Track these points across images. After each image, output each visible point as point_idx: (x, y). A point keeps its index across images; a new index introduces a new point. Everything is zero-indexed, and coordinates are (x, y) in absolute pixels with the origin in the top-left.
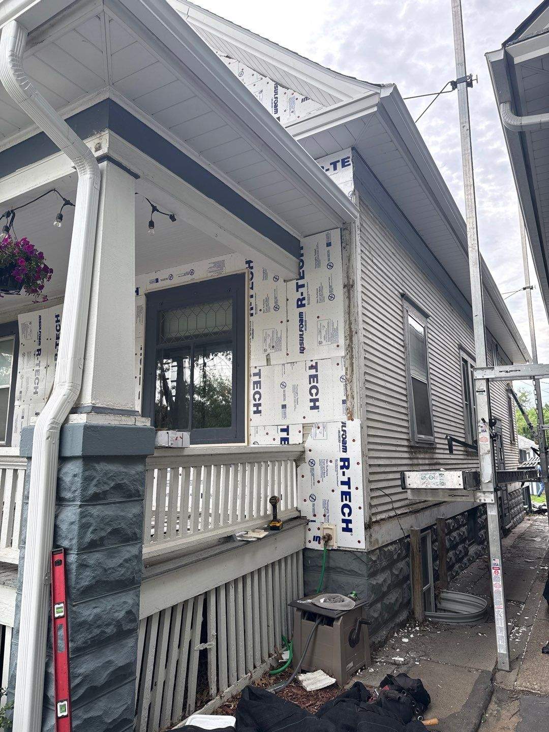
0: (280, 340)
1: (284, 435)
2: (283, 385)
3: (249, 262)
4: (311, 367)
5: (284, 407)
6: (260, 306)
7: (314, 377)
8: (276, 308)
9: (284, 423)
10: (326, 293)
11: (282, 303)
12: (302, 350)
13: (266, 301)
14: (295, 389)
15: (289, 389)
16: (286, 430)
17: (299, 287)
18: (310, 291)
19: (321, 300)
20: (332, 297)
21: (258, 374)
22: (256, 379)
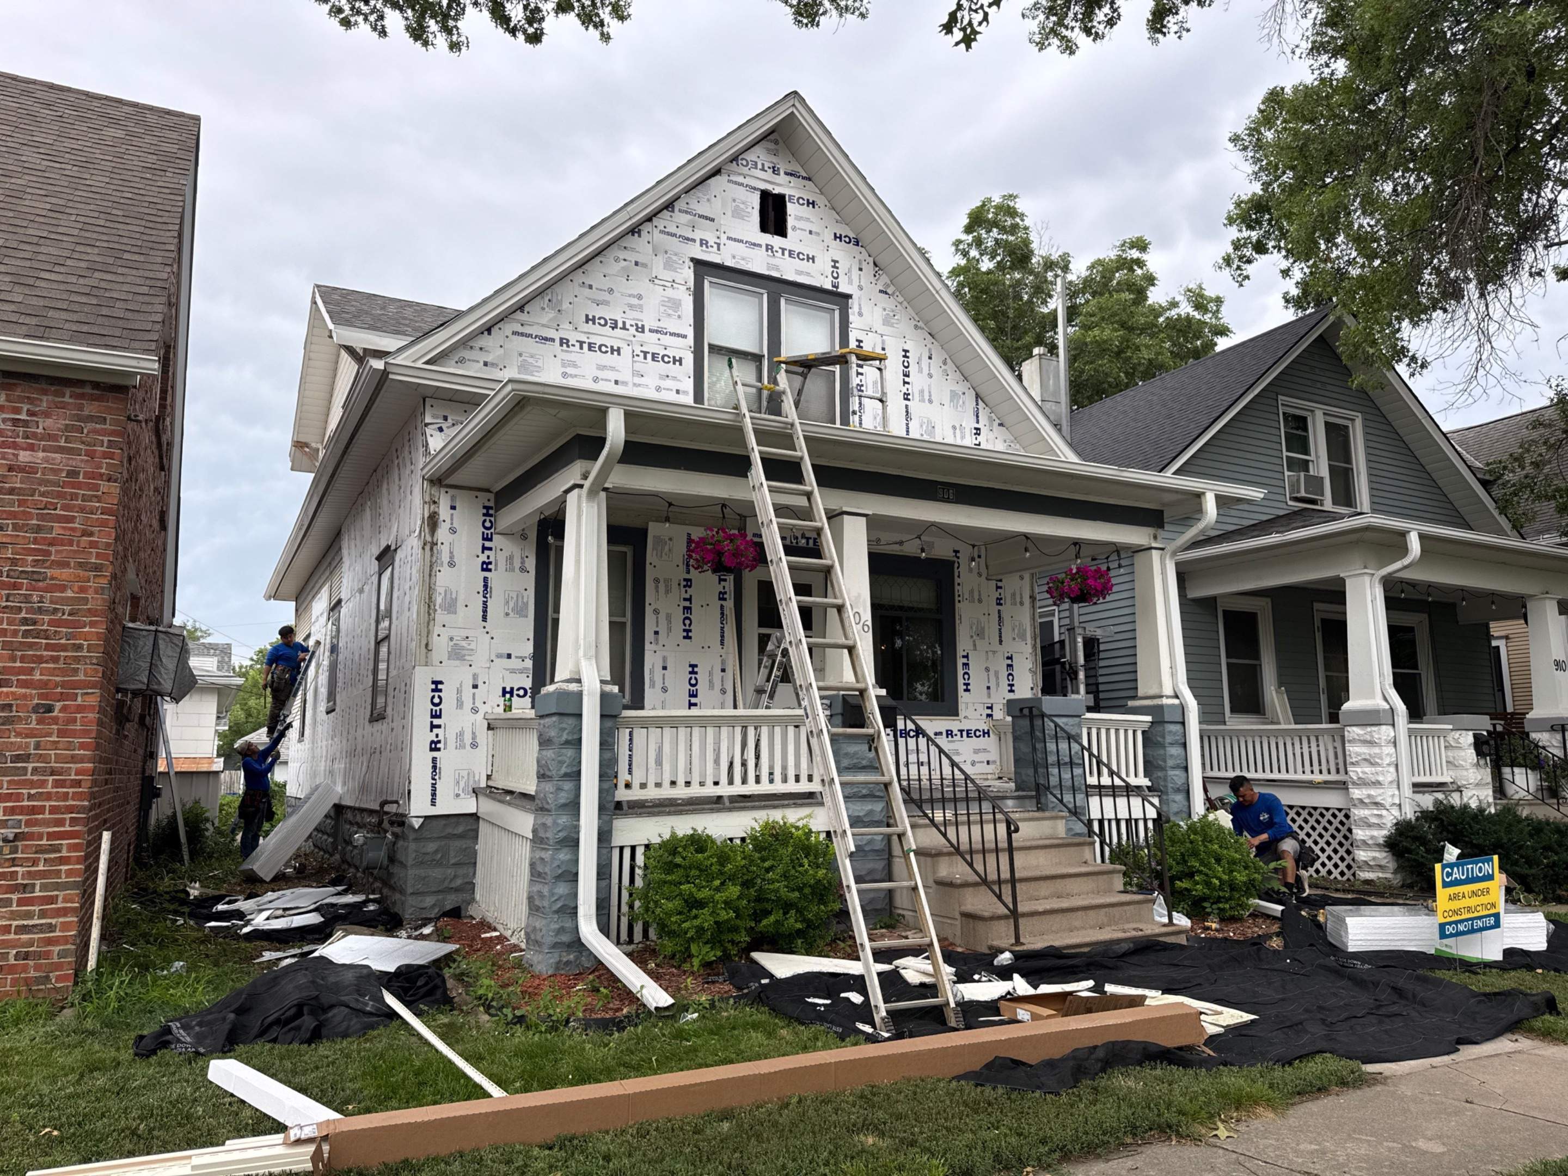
0: (983, 629)
1: (989, 712)
2: (987, 669)
3: (956, 552)
4: (1008, 658)
5: (988, 688)
6: (966, 596)
7: (1010, 666)
8: (980, 601)
9: (989, 702)
10: (1018, 600)
11: (984, 597)
12: (1001, 642)
13: (972, 592)
14: (996, 673)
15: (992, 673)
16: (991, 708)
17: (998, 587)
18: (1007, 594)
19: (1014, 604)
20: (1022, 604)
21: (966, 657)
22: (965, 660)
